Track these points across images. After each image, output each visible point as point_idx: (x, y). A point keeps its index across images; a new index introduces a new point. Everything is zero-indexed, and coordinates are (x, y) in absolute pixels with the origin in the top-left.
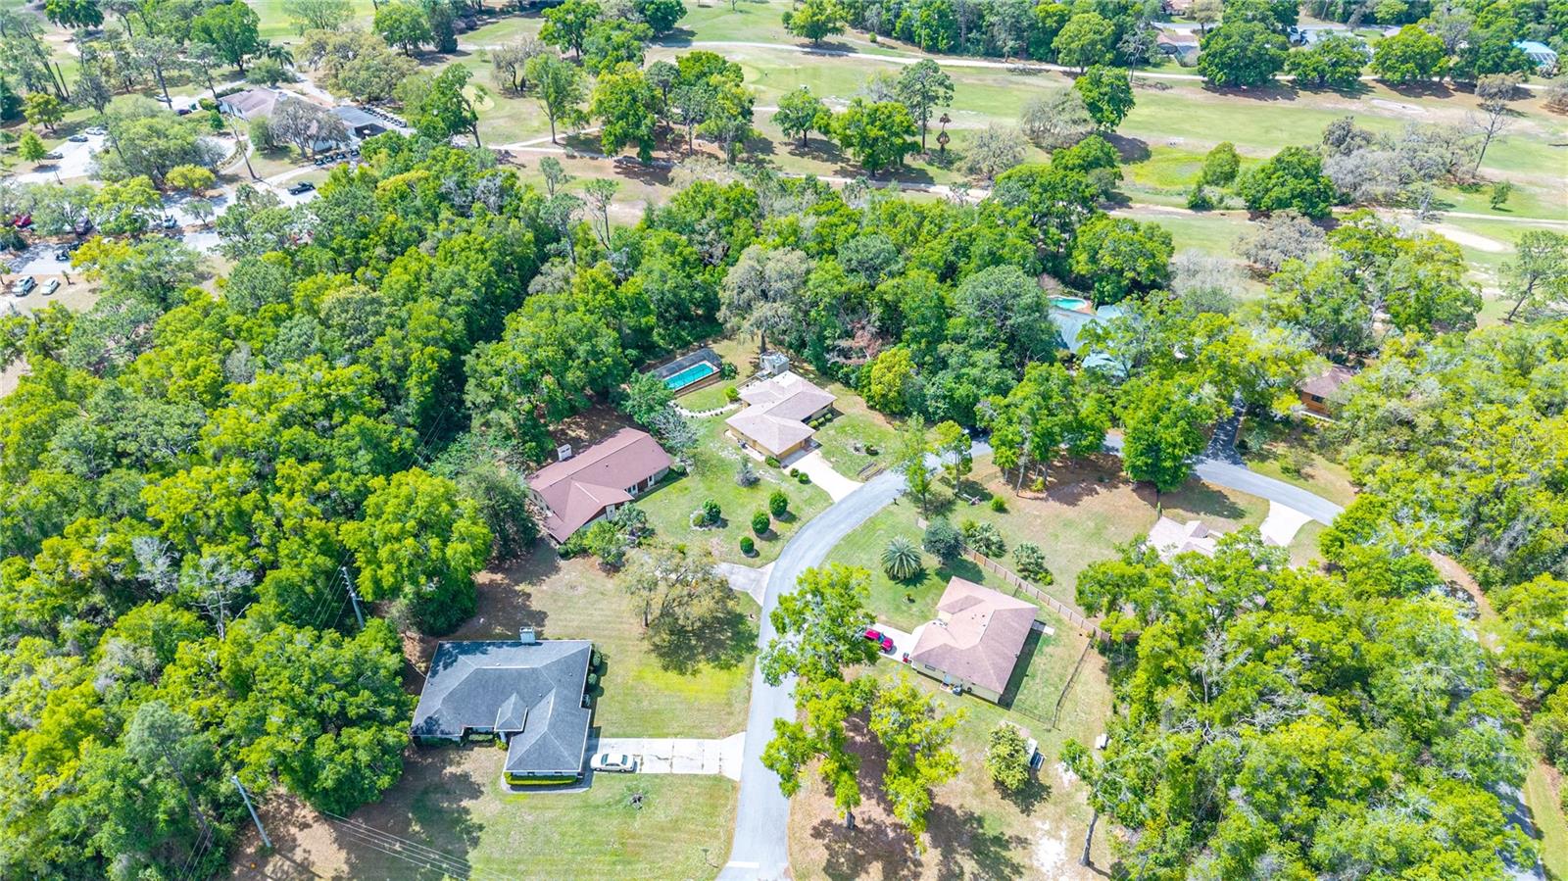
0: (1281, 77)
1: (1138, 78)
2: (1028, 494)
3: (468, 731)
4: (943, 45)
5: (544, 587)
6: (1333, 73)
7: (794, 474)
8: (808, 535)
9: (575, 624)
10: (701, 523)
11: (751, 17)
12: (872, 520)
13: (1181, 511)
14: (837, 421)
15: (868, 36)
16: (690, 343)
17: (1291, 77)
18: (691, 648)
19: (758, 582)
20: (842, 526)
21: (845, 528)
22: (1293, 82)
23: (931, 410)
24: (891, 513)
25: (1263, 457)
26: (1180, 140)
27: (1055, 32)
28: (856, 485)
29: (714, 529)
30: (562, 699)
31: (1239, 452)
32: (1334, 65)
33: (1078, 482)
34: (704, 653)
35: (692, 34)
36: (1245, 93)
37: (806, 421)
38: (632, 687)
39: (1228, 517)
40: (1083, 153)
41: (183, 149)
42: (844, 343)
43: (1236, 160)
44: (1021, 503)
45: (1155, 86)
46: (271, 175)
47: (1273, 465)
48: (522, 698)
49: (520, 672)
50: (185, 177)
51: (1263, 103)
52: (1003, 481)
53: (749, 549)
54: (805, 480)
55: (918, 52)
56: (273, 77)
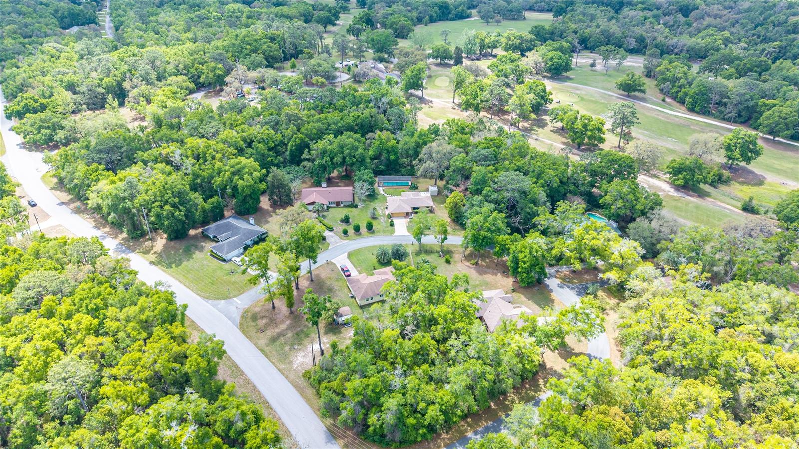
2: (468, 264)
3: (214, 236)
4: (697, 109)
7: (391, 221)
8: (371, 239)
10: (341, 220)
11: (610, 79)
14: (429, 214)
15: (662, 98)
19: (336, 243)
20: (385, 242)
24: (407, 246)
28: (408, 234)
29: (343, 223)
30: (241, 239)
33: (494, 269)
35: (571, 80)
37: (414, 208)
39: (542, 307)
44: (460, 264)
48: (232, 234)
50: (317, 80)
53: (345, 233)
54: (392, 225)
55: (683, 109)
56: (381, 60)
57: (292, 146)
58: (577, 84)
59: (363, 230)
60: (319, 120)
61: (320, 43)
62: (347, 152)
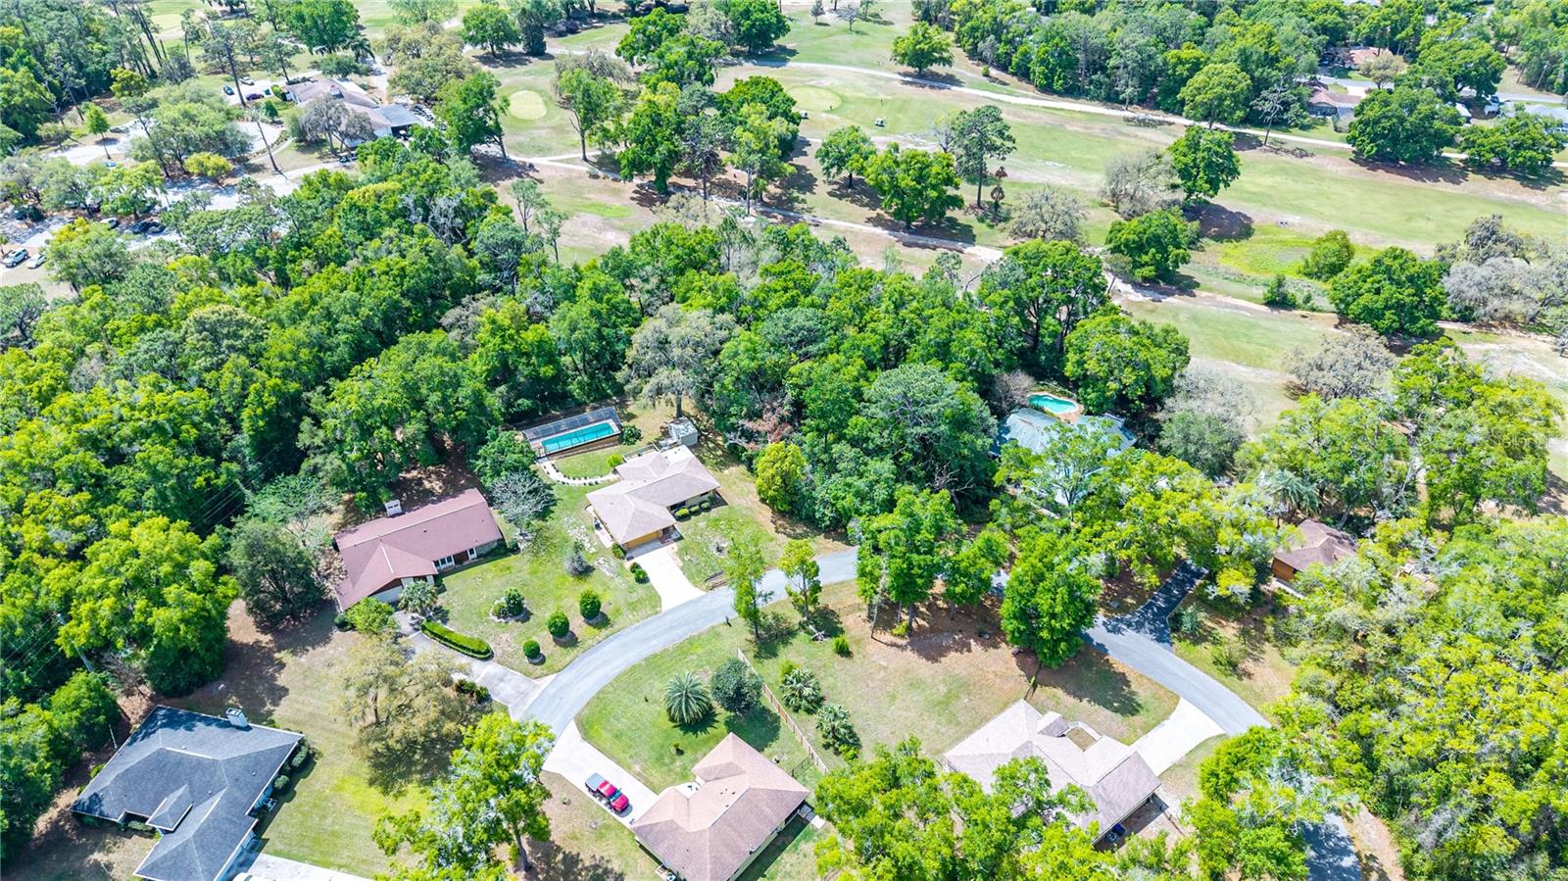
0: (1454, 155)
1: (1276, 141)
2: (887, 637)
3: (129, 817)
4: (1057, 85)
5: (303, 660)
6: (1515, 156)
7: (635, 568)
8: (608, 648)
9: (309, 709)
10: (502, 613)
11: (864, 39)
12: (691, 641)
13: (1059, 692)
14: (715, 512)
15: (981, 69)
16: (609, 397)
17: (1464, 156)
18: (411, 763)
19: (525, 694)
20: (654, 642)
21: (655, 646)
22: (1464, 161)
23: (818, 515)
24: (718, 635)
25: (1198, 636)
26: (1293, 219)
27: (1183, 82)
28: (696, 593)
29: (512, 622)
30: (230, 802)
31: (1167, 625)
32: (1518, 147)
33: (954, 632)
34: (421, 772)
35: (793, 53)
36: (1402, 171)
37: (674, 508)
38: (327, 799)
39: (1116, 711)
40: (1140, 229)
41: (208, 136)
42: (749, 425)
43: (1347, 250)
44: (872, 648)
45: (1293, 153)
46: (294, 168)
47: (1206, 650)
48: (192, 792)
49: (200, 762)
50: (201, 164)
51: (1419, 184)
52: (864, 615)
53: (534, 654)
54: (642, 579)
55: (1031, 91)
56: (344, 70)
57: (254, 418)
58: (809, 60)
59: (578, 625)
60: (298, 314)
61: (146, 42)
62: (435, 397)
